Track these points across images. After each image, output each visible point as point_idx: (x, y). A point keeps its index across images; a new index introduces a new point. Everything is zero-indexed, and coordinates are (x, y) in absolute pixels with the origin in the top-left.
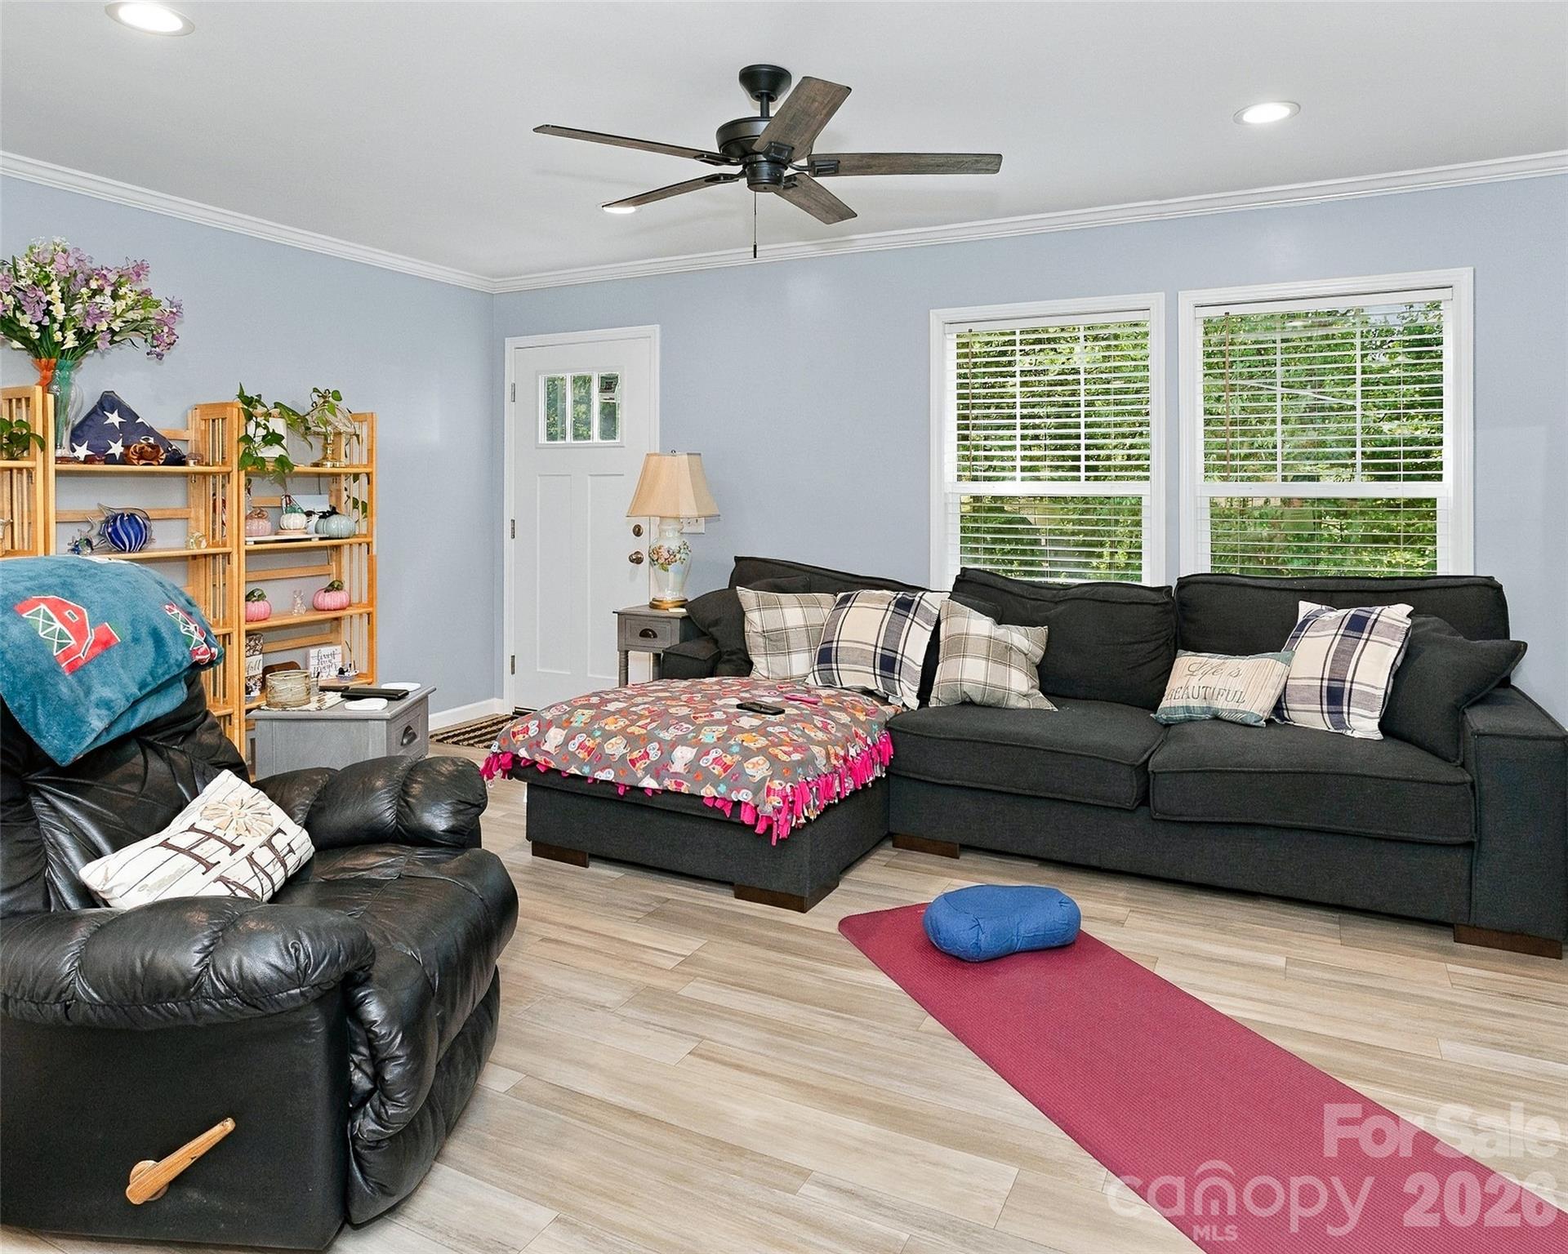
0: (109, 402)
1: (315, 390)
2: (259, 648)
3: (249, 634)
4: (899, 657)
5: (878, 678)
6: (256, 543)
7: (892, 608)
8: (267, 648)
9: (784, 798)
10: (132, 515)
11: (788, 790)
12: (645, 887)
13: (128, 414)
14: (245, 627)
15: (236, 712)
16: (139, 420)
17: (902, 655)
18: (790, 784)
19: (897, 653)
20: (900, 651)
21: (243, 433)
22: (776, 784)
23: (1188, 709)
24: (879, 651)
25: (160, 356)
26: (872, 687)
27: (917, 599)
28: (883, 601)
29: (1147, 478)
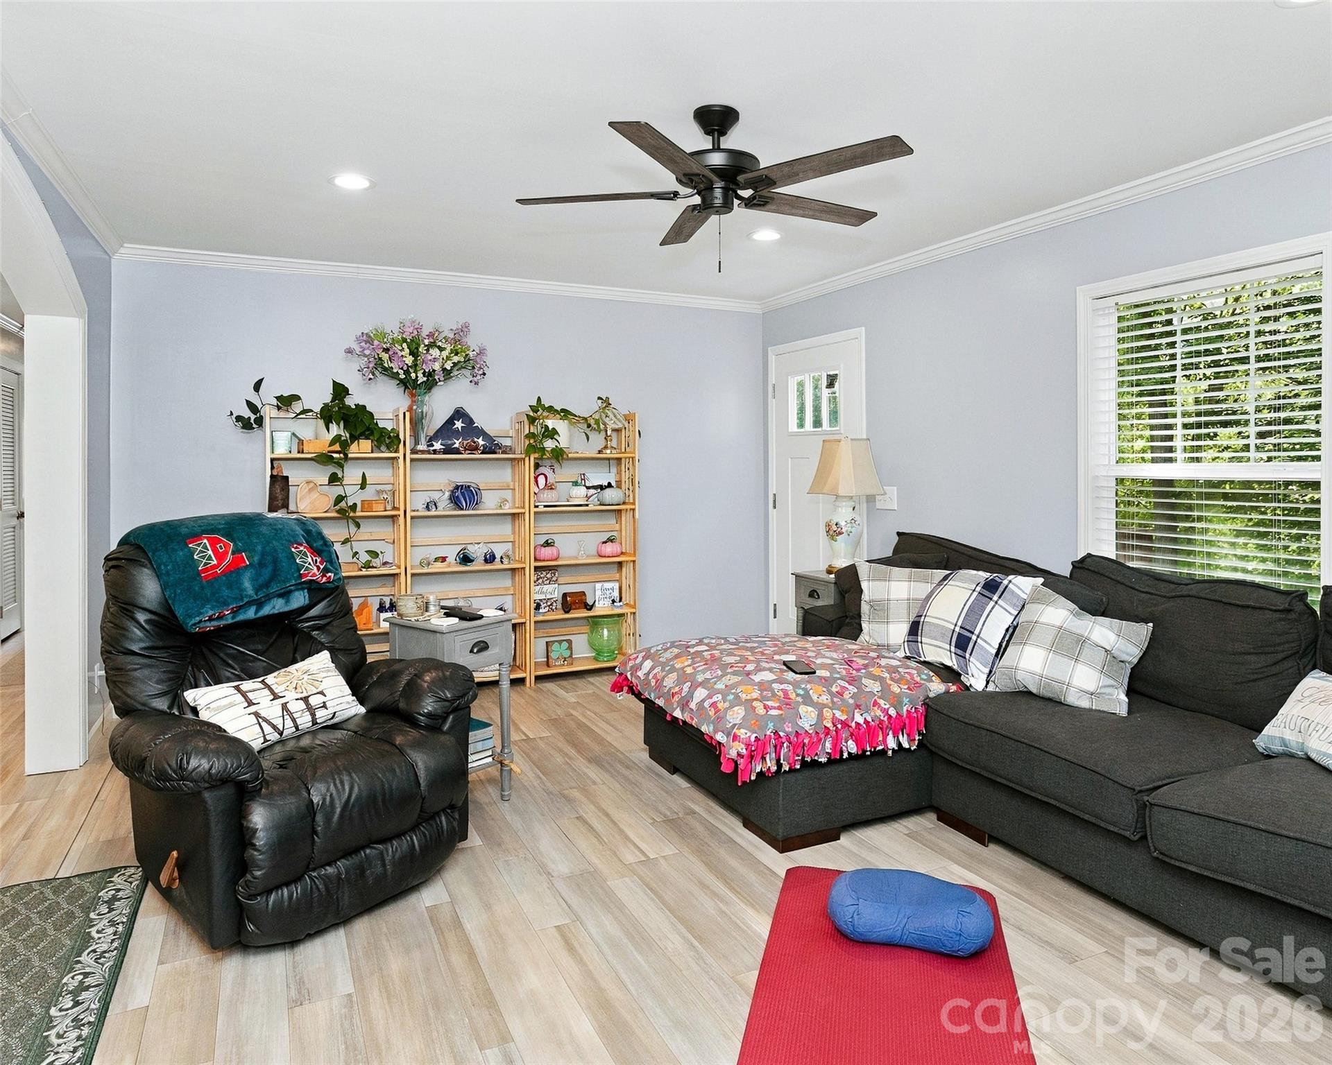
0: (459, 414)
1: (599, 398)
2: (554, 579)
3: (536, 568)
4: (974, 638)
5: (953, 655)
6: (545, 506)
7: (979, 589)
8: (561, 580)
9: (748, 745)
10: (469, 486)
11: (753, 739)
12: (692, 800)
13: (469, 421)
14: (533, 564)
15: (528, 622)
16: (475, 425)
17: (978, 637)
18: (755, 735)
19: (973, 633)
20: (977, 632)
21: (527, 432)
22: (742, 733)
23: (1284, 742)
24: (957, 629)
25: (476, 383)
26: (949, 663)
27: (1005, 582)
28: (972, 581)
29: (1318, 458)
